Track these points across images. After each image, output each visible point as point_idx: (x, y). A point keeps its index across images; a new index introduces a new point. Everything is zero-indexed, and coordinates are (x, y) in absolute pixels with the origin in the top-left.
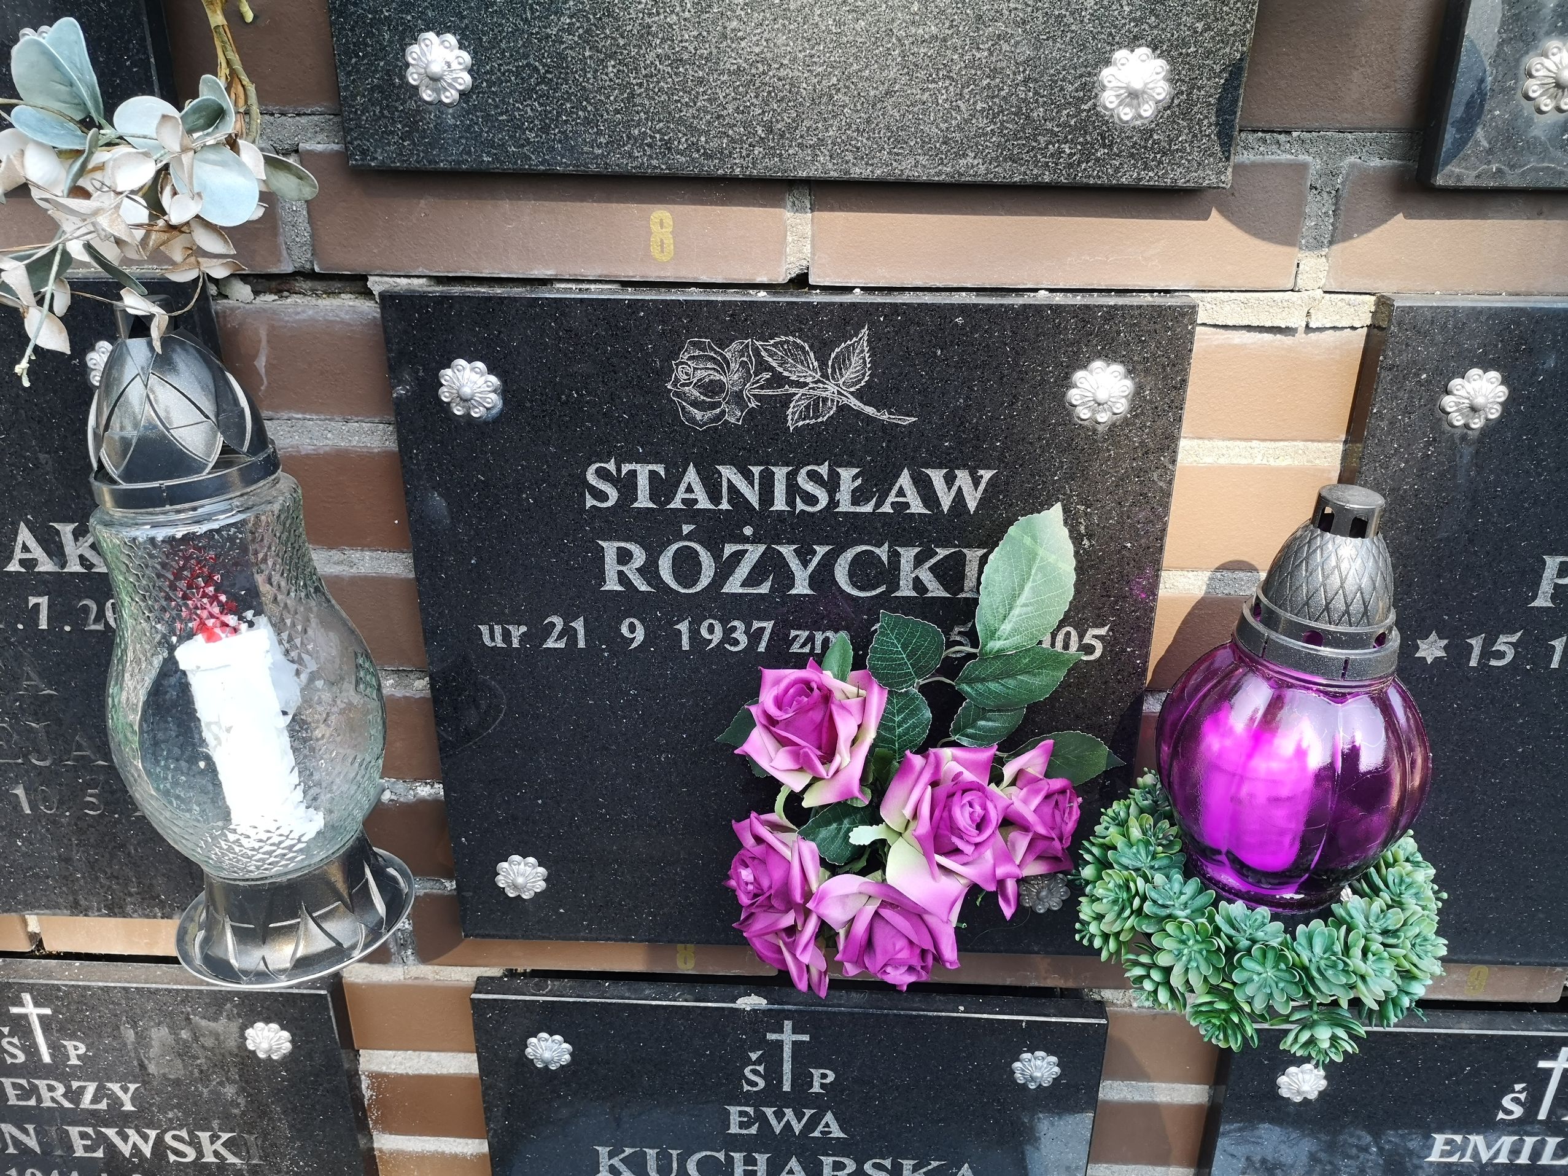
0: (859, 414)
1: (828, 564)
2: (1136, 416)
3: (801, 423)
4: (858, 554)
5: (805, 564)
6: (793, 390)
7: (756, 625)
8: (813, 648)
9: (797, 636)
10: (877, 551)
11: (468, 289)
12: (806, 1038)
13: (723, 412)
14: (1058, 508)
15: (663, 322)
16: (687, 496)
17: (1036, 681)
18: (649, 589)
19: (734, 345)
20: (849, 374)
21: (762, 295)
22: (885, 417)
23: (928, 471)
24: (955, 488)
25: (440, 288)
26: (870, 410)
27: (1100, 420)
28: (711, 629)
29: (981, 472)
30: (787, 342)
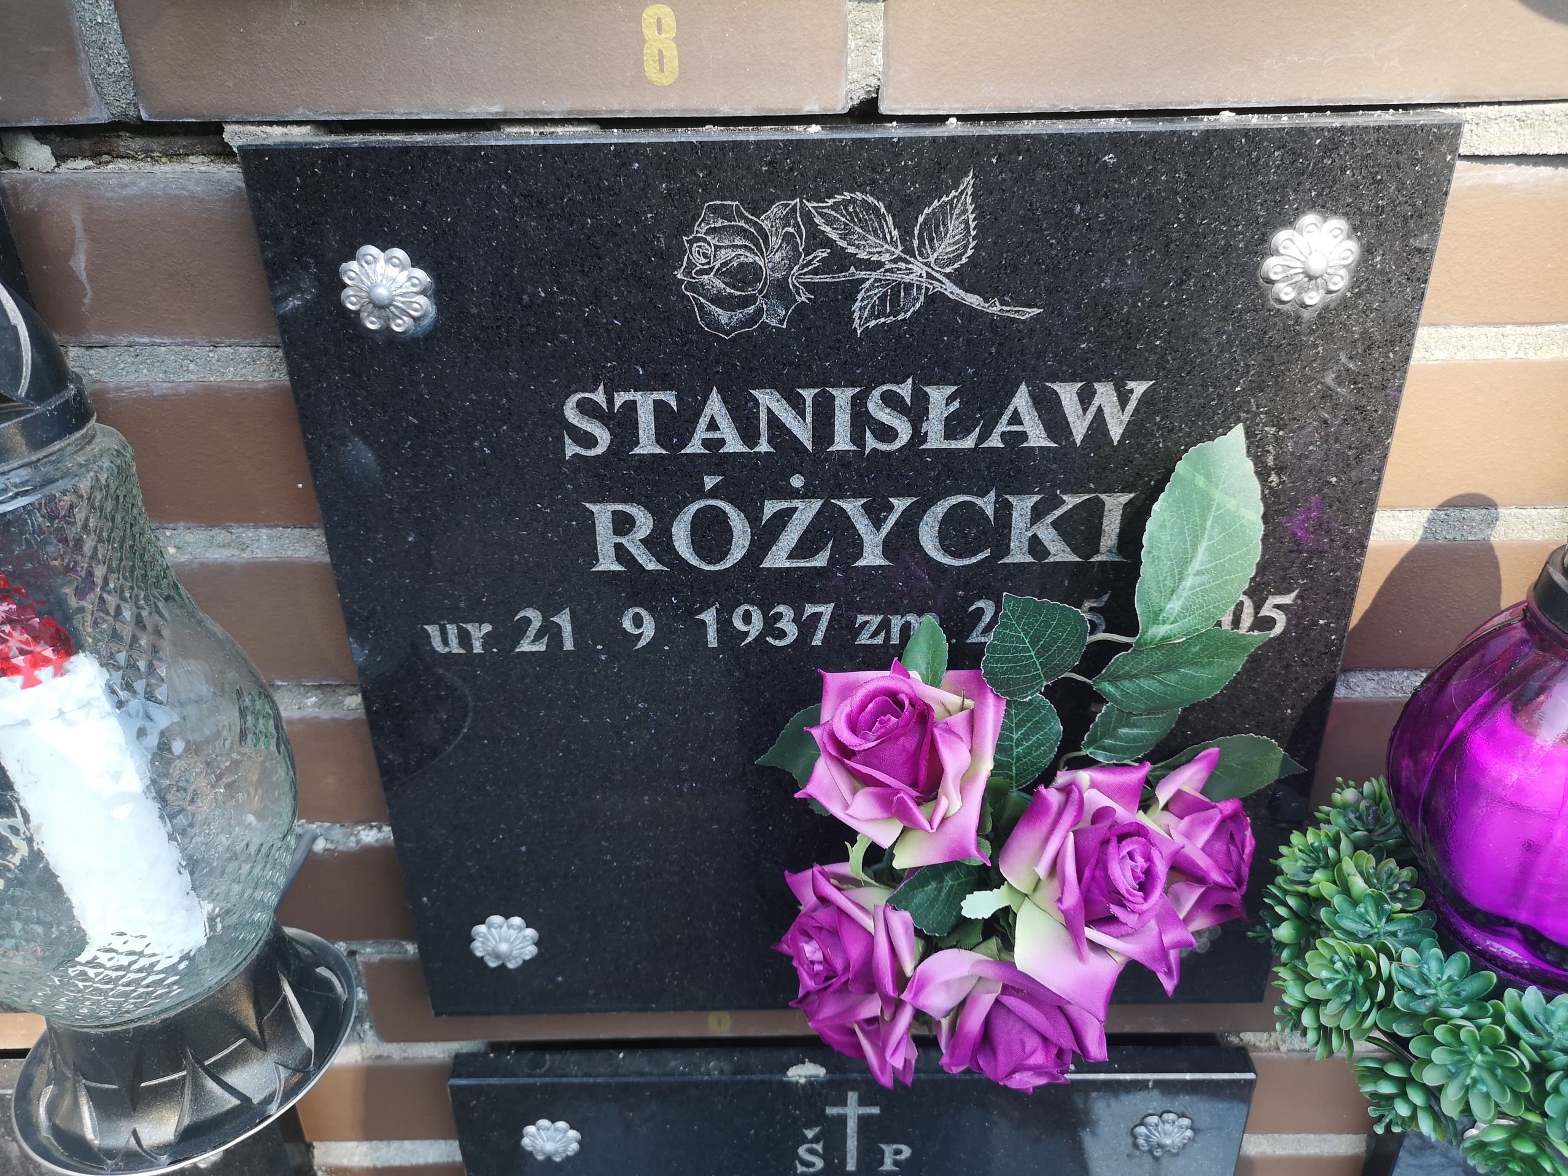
0: (958, 305)
1: (909, 523)
2: (1359, 295)
3: (872, 323)
4: (953, 508)
5: (878, 524)
6: (862, 274)
7: (810, 609)
8: (888, 638)
9: (866, 622)
10: (979, 502)
11: (373, 138)
12: (875, 1110)
13: (759, 312)
14: (1238, 433)
15: (668, 178)
16: (710, 435)
17: (1204, 675)
18: (660, 567)
19: (774, 209)
20: (944, 247)
21: (815, 130)
22: (995, 309)
23: (1055, 387)
24: (1092, 410)
25: (333, 138)
26: (974, 300)
27: (1308, 302)
28: (747, 618)
29: (1131, 385)
30: (853, 201)
